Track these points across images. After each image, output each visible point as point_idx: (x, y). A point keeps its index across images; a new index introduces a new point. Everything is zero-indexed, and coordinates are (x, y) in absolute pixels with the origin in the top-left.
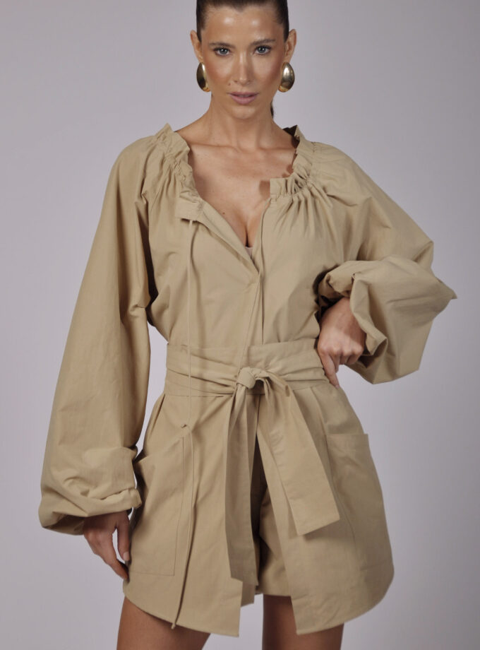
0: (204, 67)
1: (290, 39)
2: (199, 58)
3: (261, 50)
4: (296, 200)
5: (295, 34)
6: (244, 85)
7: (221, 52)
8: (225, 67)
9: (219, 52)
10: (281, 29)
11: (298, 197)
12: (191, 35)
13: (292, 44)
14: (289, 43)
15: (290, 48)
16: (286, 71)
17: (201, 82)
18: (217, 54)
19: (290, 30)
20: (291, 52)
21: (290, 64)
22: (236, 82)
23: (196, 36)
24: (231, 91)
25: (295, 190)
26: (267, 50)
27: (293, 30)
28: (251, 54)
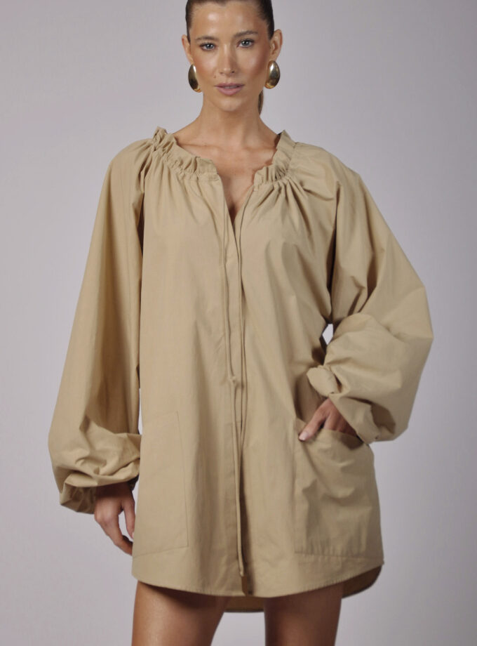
0: (194, 68)
1: (276, 38)
2: (190, 61)
3: (245, 43)
4: (276, 187)
5: (281, 34)
6: (228, 75)
7: (207, 48)
8: (211, 61)
9: (205, 48)
10: (265, 26)
11: (279, 185)
12: (183, 40)
13: (278, 43)
14: (275, 42)
15: (276, 48)
16: (272, 68)
17: (193, 84)
18: (203, 50)
19: (275, 30)
20: (277, 51)
21: (277, 62)
22: (221, 73)
23: (186, 39)
24: (217, 84)
25: (276, 177)
26: (250, 43)
27: (278, 30)
28: (236, 46)
